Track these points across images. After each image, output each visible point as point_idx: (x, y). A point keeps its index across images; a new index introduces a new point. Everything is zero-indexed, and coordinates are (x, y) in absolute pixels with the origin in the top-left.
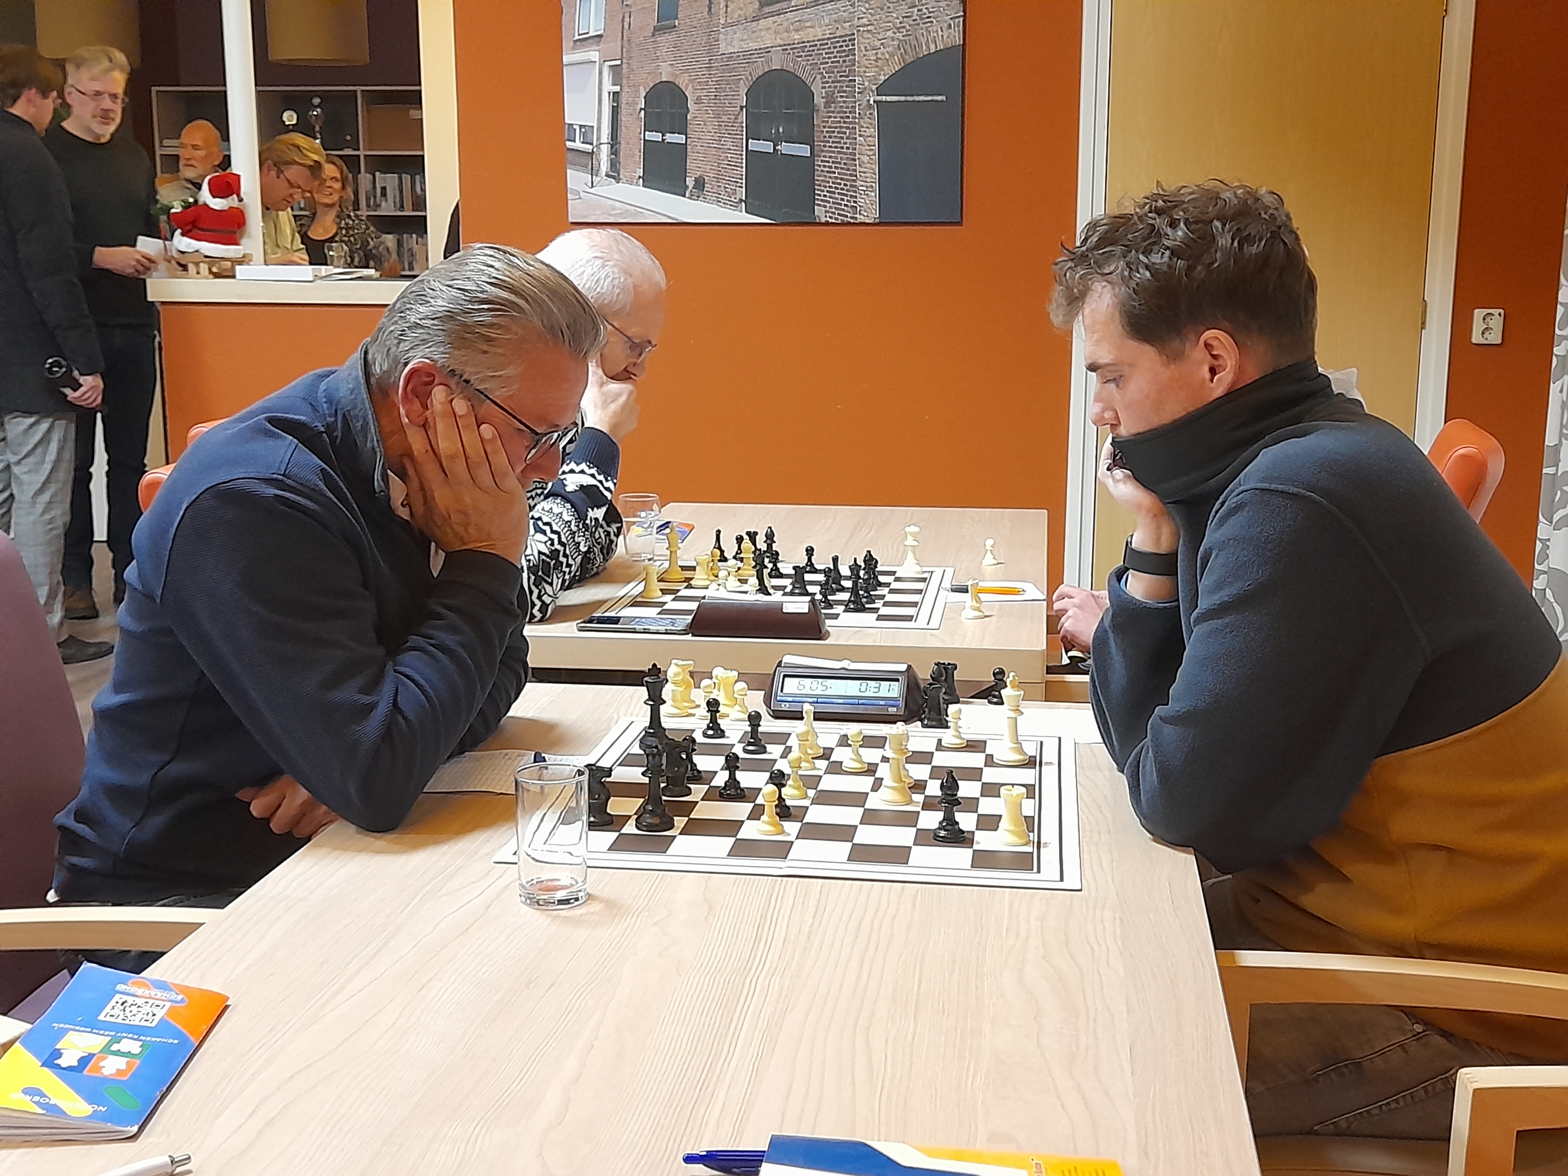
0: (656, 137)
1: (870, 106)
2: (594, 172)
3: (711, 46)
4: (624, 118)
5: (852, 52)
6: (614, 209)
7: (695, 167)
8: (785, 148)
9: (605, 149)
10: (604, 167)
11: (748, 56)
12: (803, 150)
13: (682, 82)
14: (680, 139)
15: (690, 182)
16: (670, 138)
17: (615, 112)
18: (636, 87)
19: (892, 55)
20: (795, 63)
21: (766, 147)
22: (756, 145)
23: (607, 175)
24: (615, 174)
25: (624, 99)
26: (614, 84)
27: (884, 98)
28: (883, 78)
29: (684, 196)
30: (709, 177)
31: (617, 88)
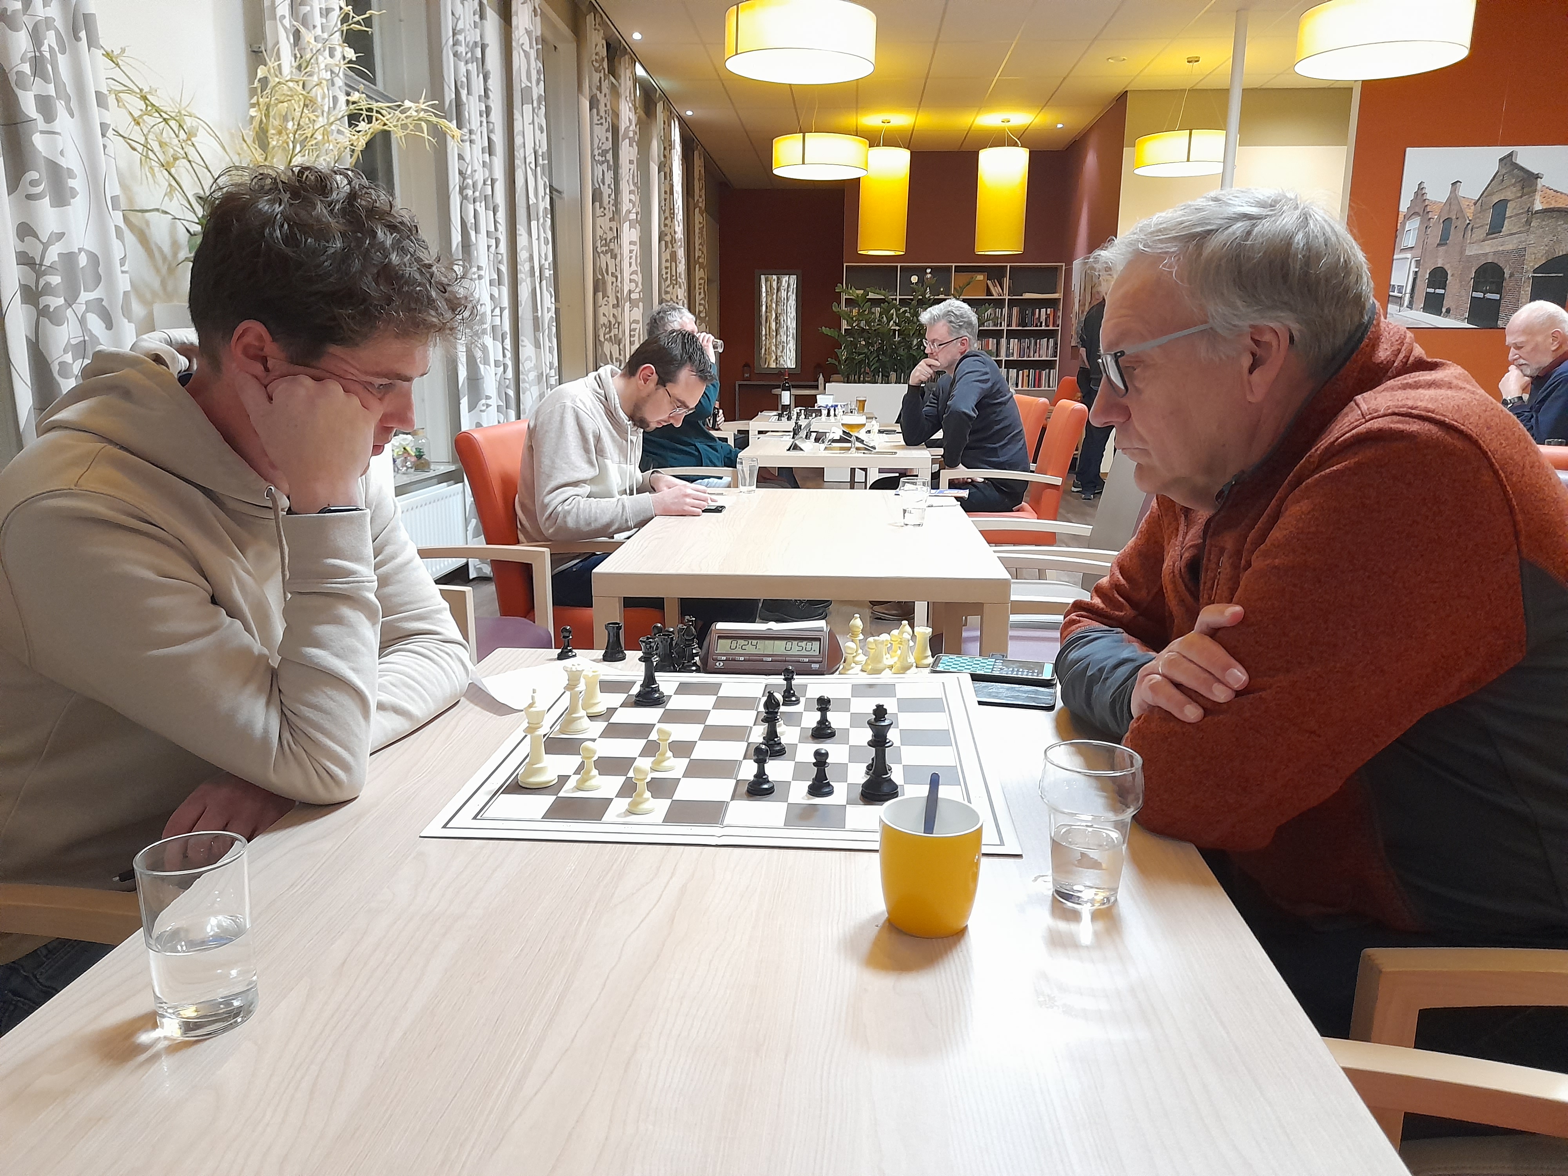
0: (1432, 290)
1: (1529, 278)
2: (1401, 305)
3: (1462, 252)
4: (1418, 281)
5: (1524, 255)
6: (1407, 321)
7: (1447, 304)
8: (1488, 296)
9: (1408, 296)
10: (1406, 303)
11: (1478, 256)
12: (1497, 297)
13: (1446, 267)
14: (1442, 291)
15: (1444, 310)
16: (1438, 291)
17: (1415, 280)
18: (1426, 269)
19: (1542, 256)
20: (1499, 259)
21: (1481, 295)
22: (1475, 294)
23: (1407, 307)
24: (1410, 306)
25: (1419, 274)
26: (1416, 268)
27: (1536, 275)
28: (1536, 266)
29: (1440, 315)
30: (1453, 307)
31: (1417, 270)
